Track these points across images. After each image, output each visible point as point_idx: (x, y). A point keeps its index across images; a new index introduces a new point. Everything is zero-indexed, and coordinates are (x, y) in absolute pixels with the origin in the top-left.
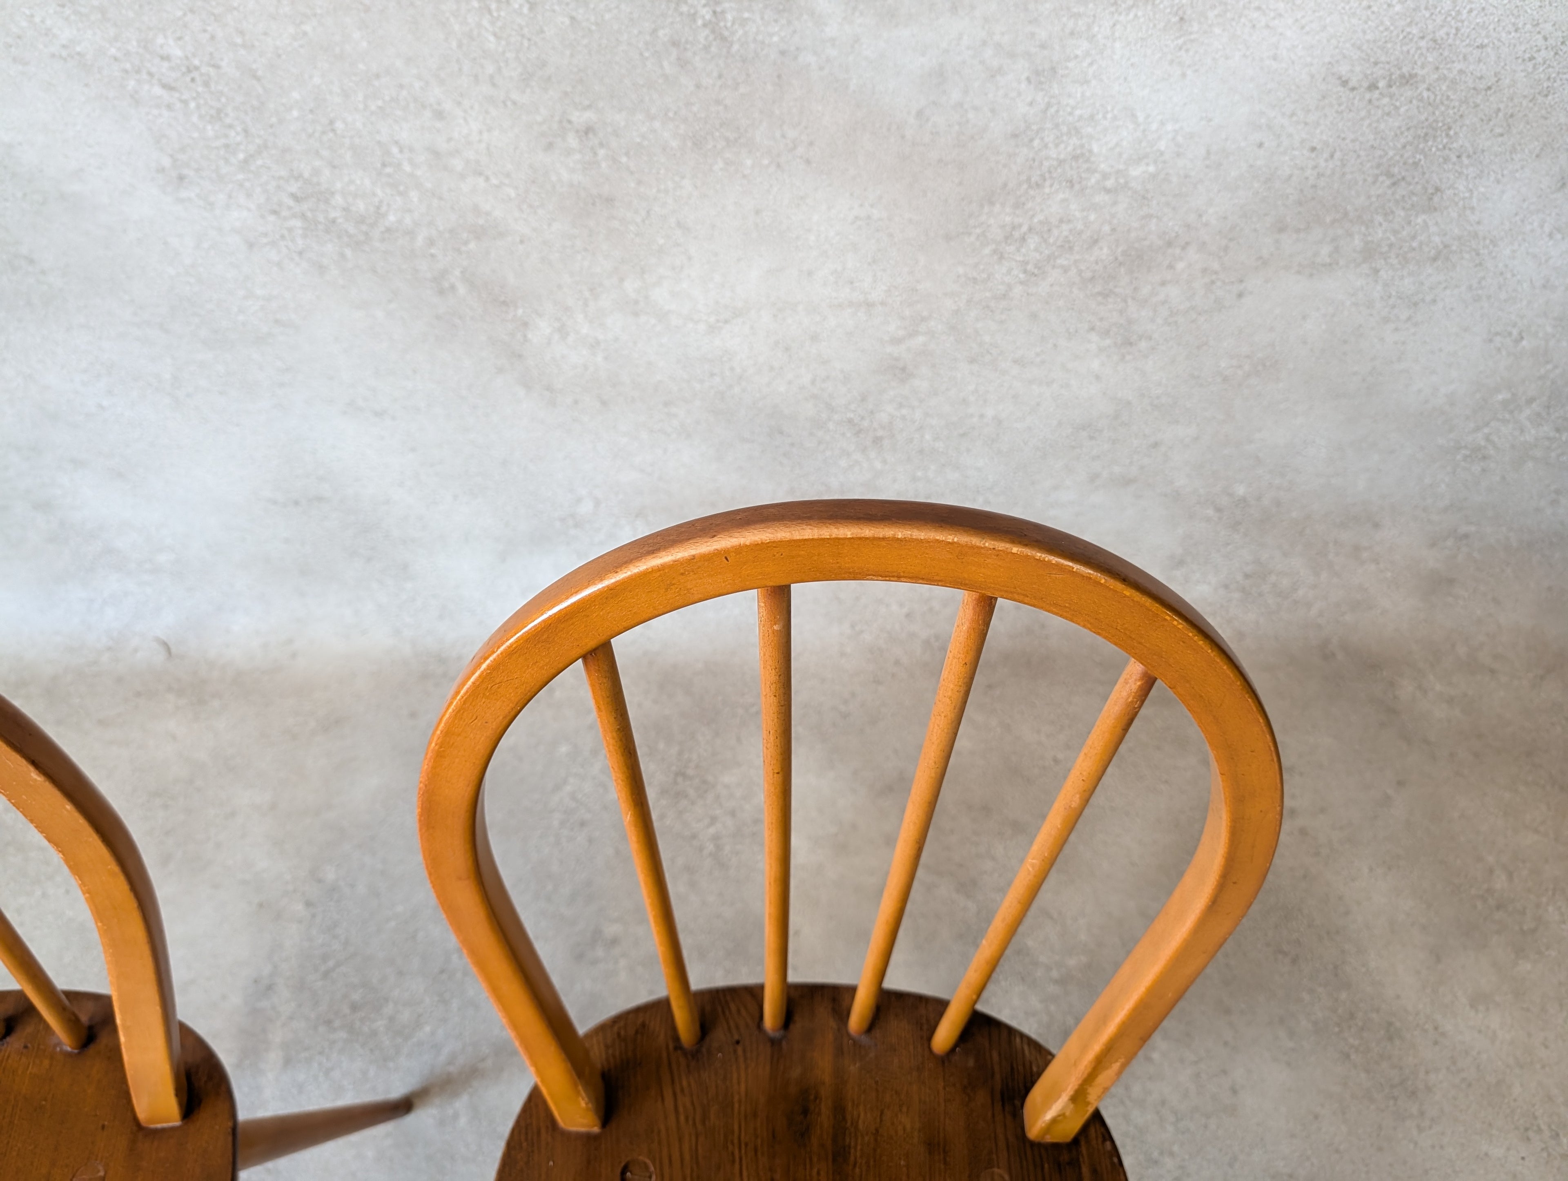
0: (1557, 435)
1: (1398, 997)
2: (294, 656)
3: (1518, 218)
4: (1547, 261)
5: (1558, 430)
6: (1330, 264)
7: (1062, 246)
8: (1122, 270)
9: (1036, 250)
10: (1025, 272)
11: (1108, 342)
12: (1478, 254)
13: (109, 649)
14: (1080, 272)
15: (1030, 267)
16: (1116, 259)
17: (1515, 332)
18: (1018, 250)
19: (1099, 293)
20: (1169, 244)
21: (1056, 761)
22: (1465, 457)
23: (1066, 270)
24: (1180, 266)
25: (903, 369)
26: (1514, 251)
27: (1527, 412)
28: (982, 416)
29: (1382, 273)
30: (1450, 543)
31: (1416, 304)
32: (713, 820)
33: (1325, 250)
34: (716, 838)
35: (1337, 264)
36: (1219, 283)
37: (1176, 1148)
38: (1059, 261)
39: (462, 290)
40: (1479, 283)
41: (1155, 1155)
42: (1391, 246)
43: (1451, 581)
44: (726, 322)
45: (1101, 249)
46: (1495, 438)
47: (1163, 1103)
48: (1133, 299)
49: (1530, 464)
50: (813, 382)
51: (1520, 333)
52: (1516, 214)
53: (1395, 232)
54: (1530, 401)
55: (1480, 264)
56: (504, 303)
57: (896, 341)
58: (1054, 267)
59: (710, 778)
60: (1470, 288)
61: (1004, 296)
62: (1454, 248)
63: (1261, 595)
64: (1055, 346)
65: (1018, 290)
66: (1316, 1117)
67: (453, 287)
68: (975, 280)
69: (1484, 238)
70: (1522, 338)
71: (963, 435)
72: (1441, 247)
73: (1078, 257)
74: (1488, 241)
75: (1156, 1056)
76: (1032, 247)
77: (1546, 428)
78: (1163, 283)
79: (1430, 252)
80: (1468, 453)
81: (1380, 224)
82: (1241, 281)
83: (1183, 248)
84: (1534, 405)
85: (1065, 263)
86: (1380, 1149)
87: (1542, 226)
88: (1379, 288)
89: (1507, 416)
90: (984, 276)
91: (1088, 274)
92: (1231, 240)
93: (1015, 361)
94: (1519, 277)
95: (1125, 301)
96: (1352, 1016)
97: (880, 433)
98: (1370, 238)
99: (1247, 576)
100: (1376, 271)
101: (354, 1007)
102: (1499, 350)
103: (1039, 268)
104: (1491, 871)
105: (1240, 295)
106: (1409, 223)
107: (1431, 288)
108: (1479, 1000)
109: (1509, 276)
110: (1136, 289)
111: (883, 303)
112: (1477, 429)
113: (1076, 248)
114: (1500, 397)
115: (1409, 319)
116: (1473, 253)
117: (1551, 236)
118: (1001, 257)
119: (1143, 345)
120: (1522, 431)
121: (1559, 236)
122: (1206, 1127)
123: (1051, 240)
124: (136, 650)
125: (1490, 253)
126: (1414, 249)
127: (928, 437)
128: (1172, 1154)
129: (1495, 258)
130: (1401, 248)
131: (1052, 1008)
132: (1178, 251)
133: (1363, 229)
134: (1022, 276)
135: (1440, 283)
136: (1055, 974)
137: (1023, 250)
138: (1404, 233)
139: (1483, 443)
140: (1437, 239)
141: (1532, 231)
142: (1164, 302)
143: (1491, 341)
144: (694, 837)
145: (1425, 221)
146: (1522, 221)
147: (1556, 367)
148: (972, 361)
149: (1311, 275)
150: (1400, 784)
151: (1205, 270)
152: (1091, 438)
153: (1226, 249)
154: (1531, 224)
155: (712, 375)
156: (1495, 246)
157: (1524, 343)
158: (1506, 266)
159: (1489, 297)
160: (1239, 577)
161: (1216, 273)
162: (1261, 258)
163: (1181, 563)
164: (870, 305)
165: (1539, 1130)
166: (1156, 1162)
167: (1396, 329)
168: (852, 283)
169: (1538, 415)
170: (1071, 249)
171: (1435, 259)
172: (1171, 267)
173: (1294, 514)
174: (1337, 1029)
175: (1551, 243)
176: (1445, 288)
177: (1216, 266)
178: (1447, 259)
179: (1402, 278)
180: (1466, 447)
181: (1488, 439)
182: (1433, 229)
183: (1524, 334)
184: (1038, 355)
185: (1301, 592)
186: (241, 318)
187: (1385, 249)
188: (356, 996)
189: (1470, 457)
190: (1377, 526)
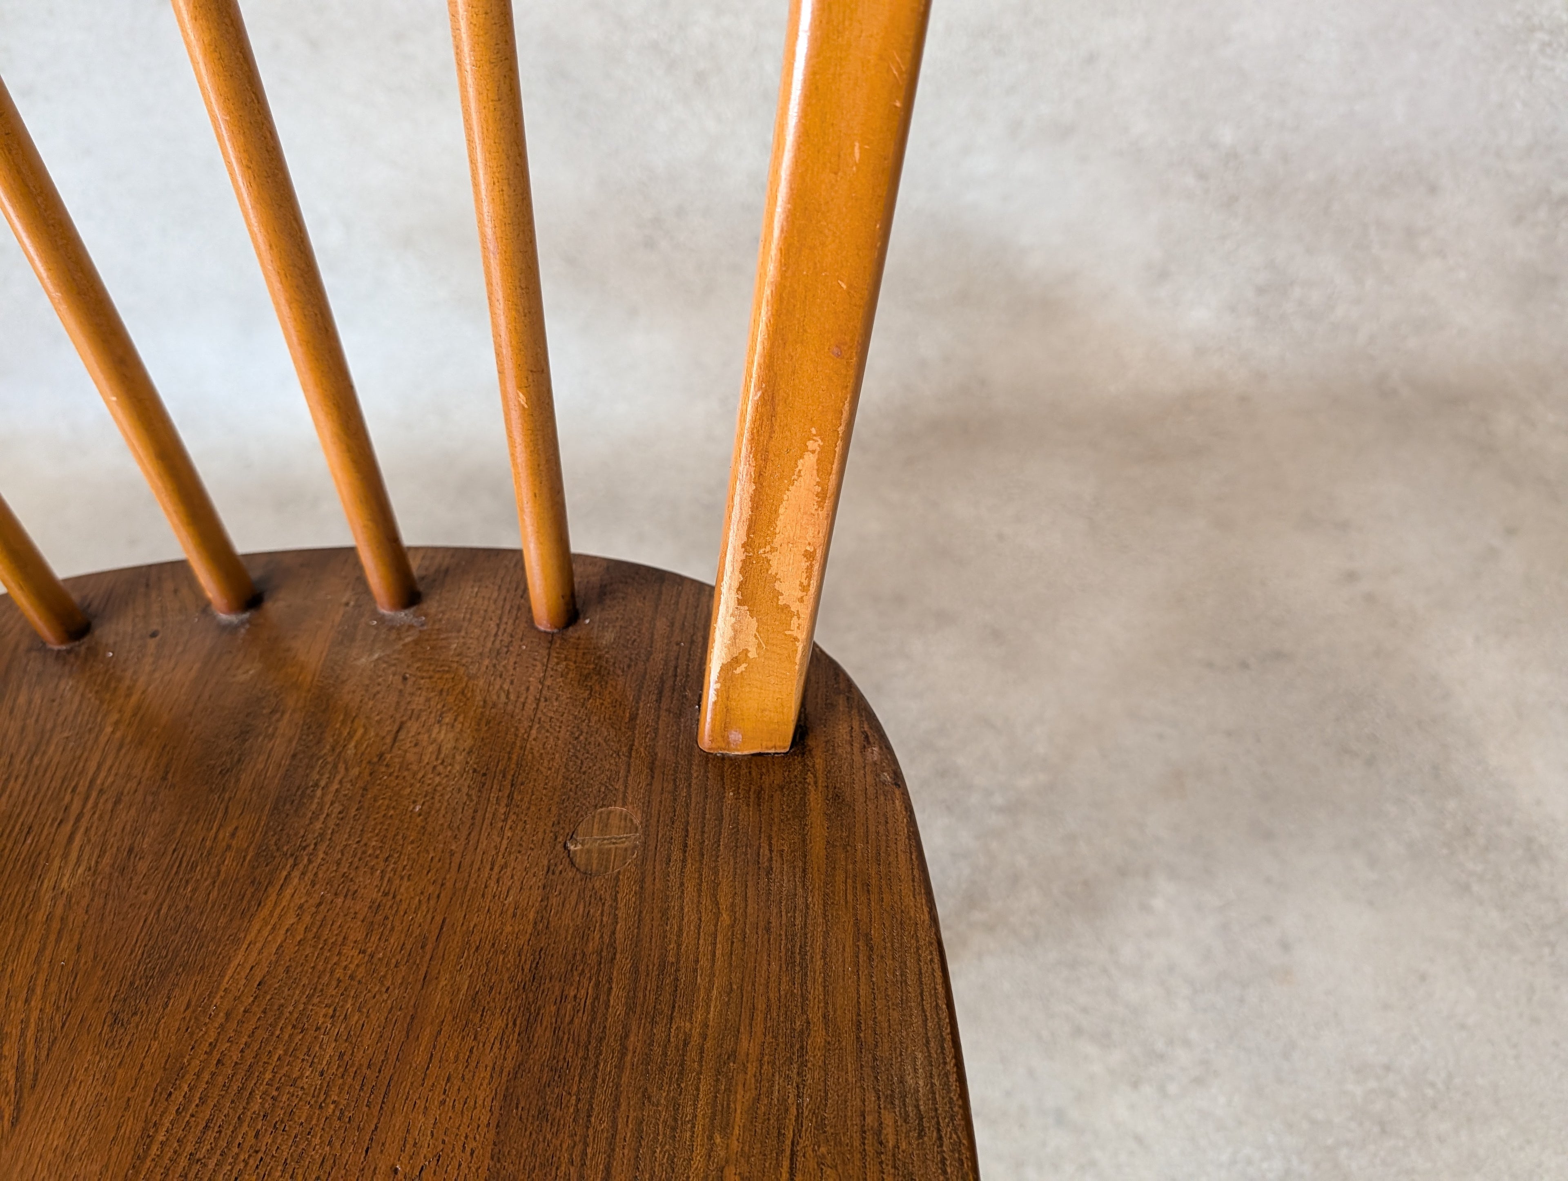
1: (1539, 802)
21: (1001, 537)
22: (1544, 45)
30: (1542, 213)
37: (1194, 1035)
41: (1160, 1045)
43: (1553, 279)
47: (1171, 969)
66: (1423, 978)
75: (1158, 903)
80: (1546, 37)
86: (1535, 1021)
96: (1468, 832)
97: (701, 65)
99: (1261, 291)
122: (1242, 1000)
128: (1187, 1043)
136: (998, 800)
150: (1510, 531)
152: (998, 53)
160: (1250, 293)
163: (1163, 275)
166: (1161, 1057)
173: (1311, 176)
174: (1445, 851)
185: (1340, 312)
189: (1550, 44)
190: (1433, 190)
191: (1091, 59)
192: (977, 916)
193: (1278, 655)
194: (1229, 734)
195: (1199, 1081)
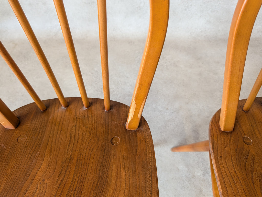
34: (167, 65)
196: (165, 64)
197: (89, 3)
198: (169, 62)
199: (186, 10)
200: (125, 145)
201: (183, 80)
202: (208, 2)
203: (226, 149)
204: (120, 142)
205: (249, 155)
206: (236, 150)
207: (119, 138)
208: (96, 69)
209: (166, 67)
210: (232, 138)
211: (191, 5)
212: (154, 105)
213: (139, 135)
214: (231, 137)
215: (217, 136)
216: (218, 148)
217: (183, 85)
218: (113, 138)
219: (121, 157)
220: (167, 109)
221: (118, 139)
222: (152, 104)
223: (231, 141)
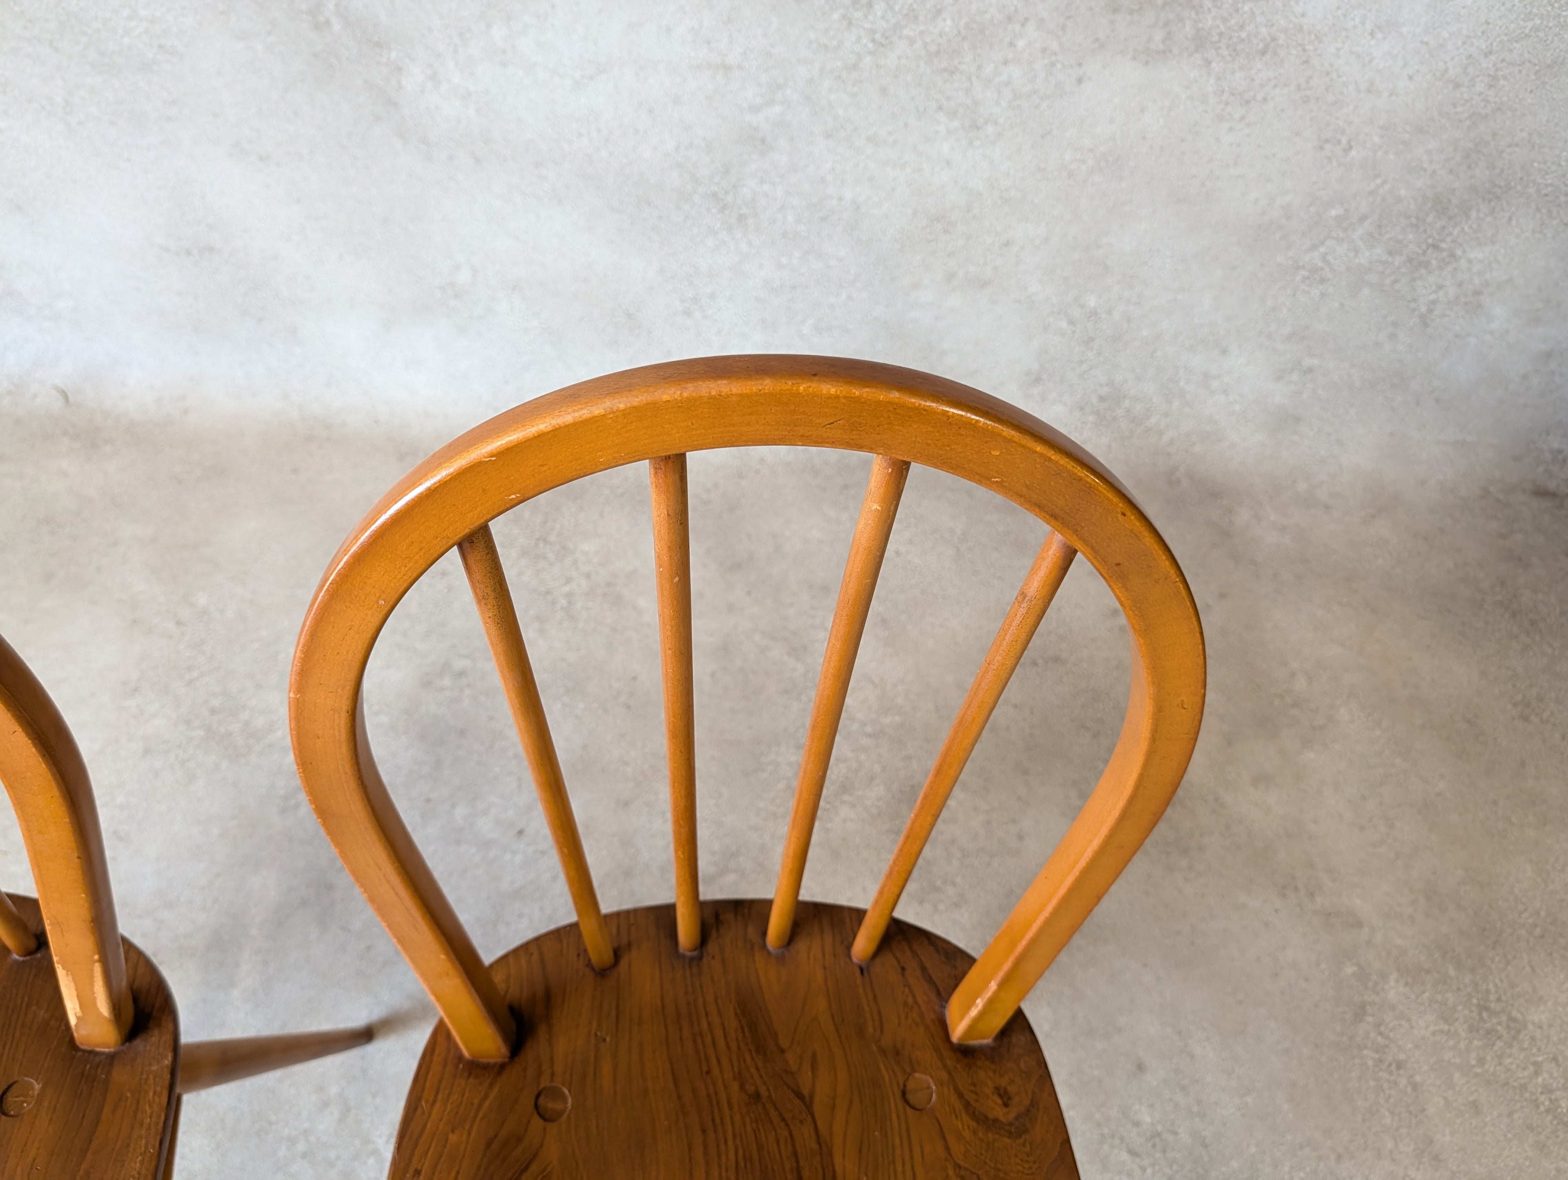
0: (1390, 259)
2: (186, 411)
3: (1340, 13)
4: (1370, 61)
5: (1390, 253)
6: (1164, 52)
7: (907, 15)
8: (966, 46)
9: (883, 18)
10: (873, 41)
11: (956, 124)
12: (1304, 50)
13: (9, 393)
14: (926, 45)
15: (878, 36)
16: (959, 32)
17: (1344, 141)
18: (866, 16)
19: (945, 70)
20: (1009, 19)
22: (1305, 278)
23: (912, 42)
24: (1021, 43)
25: (763, 141)
26: (1338, 50)
27: (1360, 231)
28: (840, 199)
29: (1214, 64)
30: (1295, 377)
31: (1248, 102)
32: (569, 580)
33: (1158, 36)
34: (569, 595)
35: (1171, 51)
36: (1059, 66)
37: (958, 880)
38: (906, 32)
39: (337, 26)
40: (1307, 82)
41: (939, 883)
42: (1221, 34)
43: (1297, 419)
44: (591, 78)
45: (944, 20)
46: (1329, 258)
47: (953, 842)
48: (978, 77)
49: (1366, 291)
50: (677, 148)
51: (1349, 142)
52: (1338, 8)
53: (1225, 20)
54: (1363, 218)
55: (1306, 62)
56: (378, 44)
57: (755, 109)
58: (900, 37)
59: (570, 545)
60: (1298, 87)
61: (855, 67)
62: (1281, 42)
63: (1115, 419)
64: (906, 125)
65: (867, 60)
67: (328, 22)
68: (826, 48)
69: (1309, 33)
70: (1351, 148)
71: (823, 219)
72: (1269, 39)
73: (922, 28)
74: (1313, 37)
76: (879, 14)
77: (1379, 251)
78: (1005, 63)
79: (1258, 45)
80: (1306, 274)
81: (1209, 10)
82: (1080, 65)
83: (1023, 25)
84: (1366, 224)
85: (911, 34)
87: (1363, 23)
88: (1212, 81)
89: (1341, 235)
90: (835, 43)
91: (933, 48)
92: (1069, 17)
93: (869, 139)
94: (1344, 79)
95: (970, 79)
97: (744, 211)
98: (1200, 25)
99: (1101, 399)
100: (1208, 62)
101: (213, 711)
102: (1329, 158)
103: (886, 38)
104: (1293, 675)
105: (1080, 81)
106: (1237, 11)
107: (1262, 86)
108: (1262, 780)
109: (1334, 76)
110: (979, 67)
111: (740, 67)
112: (1314, 248)
113: (921, 18)
114: (1334, 212)
115: (1242, 118)
116: (1300, 49)
117: (1372, 34)
118: (850, 24)
119: (990, 129)
120: (1356, 251)
121: (1379, 35)
122: (989, 864)
123: (897, 8)
124: (35, 396)
125: (1316, 50)
126: (1243, 40)
127: (790, 218)
128: (954, 884)
129: (1319, 55)
130: (1230, 38)
131: (863, 757)
132: (1017, 27)
133: (1193, 14)
134: (870, 45)
135: (1269, 80)
137: (871, 17)
138: (1233, 22)
139: (1320, 264)
140: (1264, 31)
141: (1355, 27)
142: (1008, 84)
143: (1321, 148)
144: (549, 592)
145: (1251, 9)
146: (1345, 15)
147: (1385, 182)
148: (828, 136)
149: (1147, 63)
150: (1223, 596)
151: (1044, 50)
152: (946, 232)
153: (1064, 28)
154: (1353, 19)
155: (580, 135)
156: (1320, 42)
157: (1353, 153)
158: (1331, 65)
159: (1317, 99)
160: (1094, 400)
161: (1055, 54)
162: (1097, 40)
163: (1038, 380)
164: (727, 68)
165: (1296, 889)
166: (937, 889)
167: (1231, 129)
168: (709, 43)
169: (1371, 235)
170: (916, 18)
171: (1263, 53)
172: (1011, 44)
173: (1145, 333)
175: (1373, 42)
176: (1275, 86)
177: (1055, 46)
178: (1275, 53)
179: (1233, 72)
180: (1303, 267)
181: (1324, 258)
182: (1260, 19)
183: (1353, 143)
184: (890, 133)
185: (1153, 420)
186: (126, 40)
187: (1215, 38)
188: (216, 702)
189: (1308, 278)
190: (1224, 352)
191: (1007, 244)
192: (846, 797)
193: (1057, 660)
194: (1016, 706)
195: (957, 905)
196: (566, 589)
197: (189, 253)
198: (588, 576)
199: (687, 313)
200: (51, 1120)
201: (635, 679)
202: (794, 288)
203: (453, 1138)
204: (36, 1103)
205: (534, 1168)
206: (489, 1144)
207: (37, 1087)
208: (202, 600)
209: (564, 602)
210: (495, 1091)
211: (712, 296)
212: (461, 812)
213: (120, 1075)
214: (491, 1086)
215: (440, 1082)
216: (420, 1136)
217: (628, 707)
218: (12, 1085)
219: (19, 1170)
220: (520, 832)
221: (33, 1089)
222: (453, 807)
223: (487, 1104)
